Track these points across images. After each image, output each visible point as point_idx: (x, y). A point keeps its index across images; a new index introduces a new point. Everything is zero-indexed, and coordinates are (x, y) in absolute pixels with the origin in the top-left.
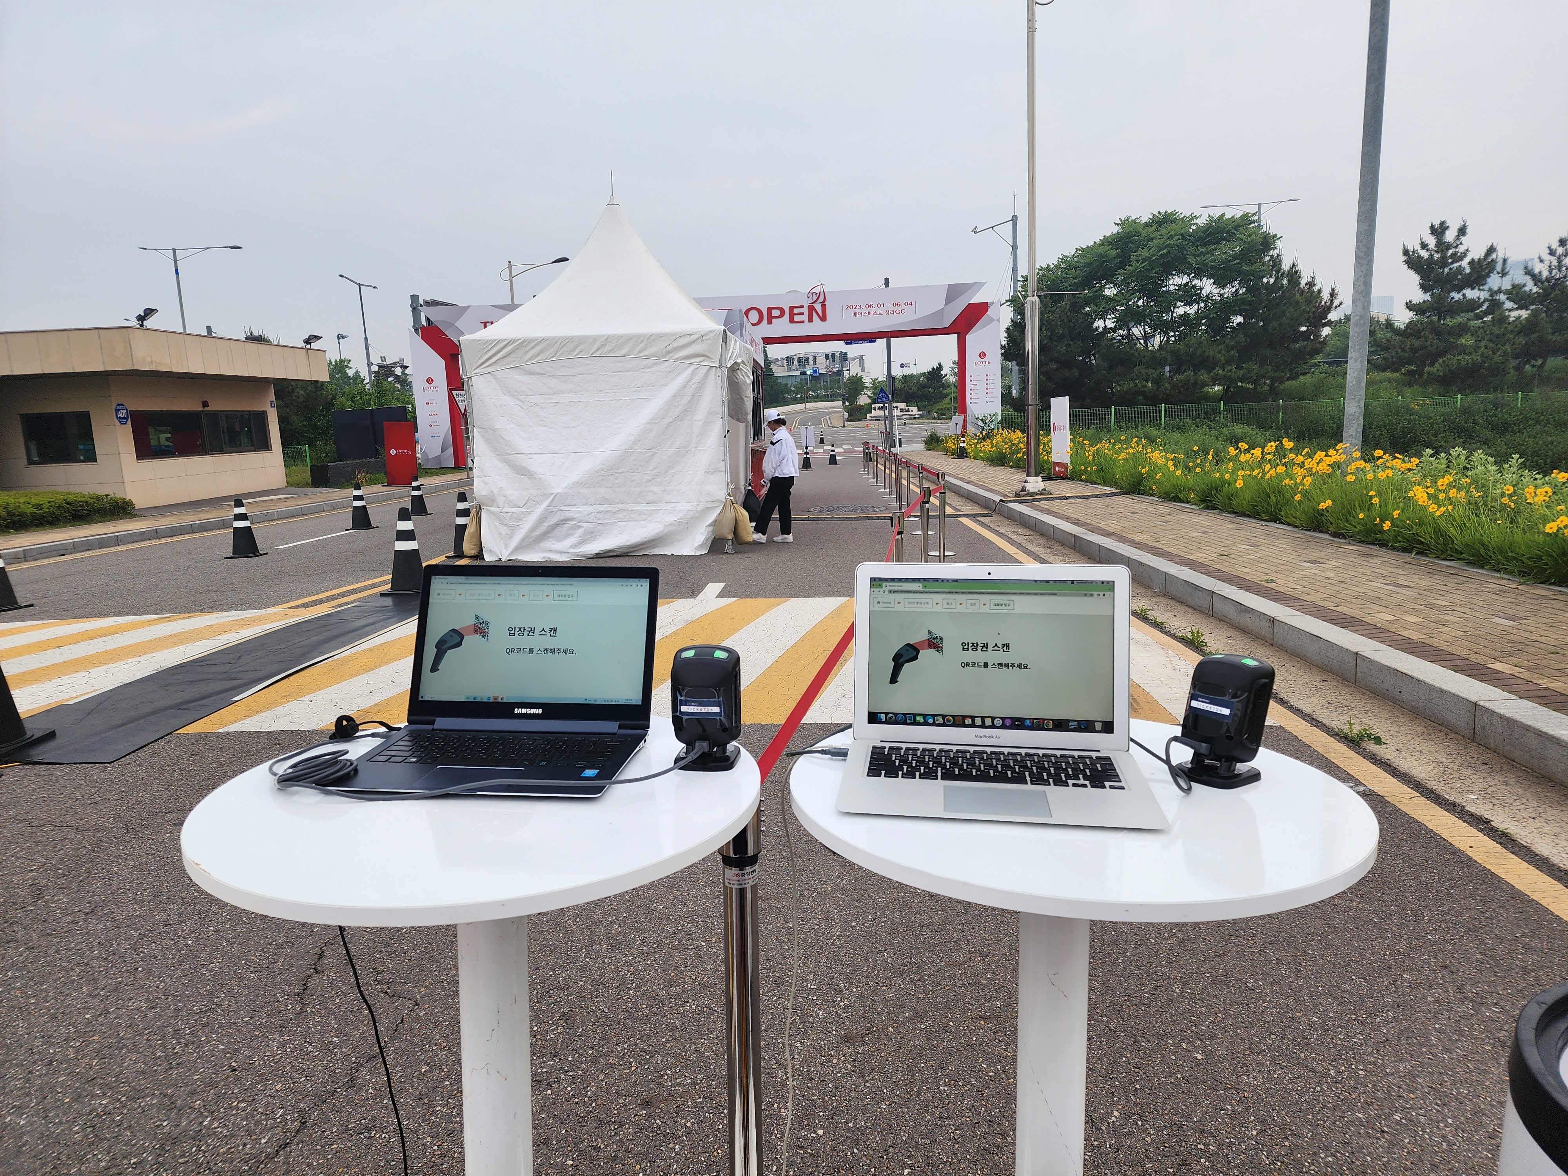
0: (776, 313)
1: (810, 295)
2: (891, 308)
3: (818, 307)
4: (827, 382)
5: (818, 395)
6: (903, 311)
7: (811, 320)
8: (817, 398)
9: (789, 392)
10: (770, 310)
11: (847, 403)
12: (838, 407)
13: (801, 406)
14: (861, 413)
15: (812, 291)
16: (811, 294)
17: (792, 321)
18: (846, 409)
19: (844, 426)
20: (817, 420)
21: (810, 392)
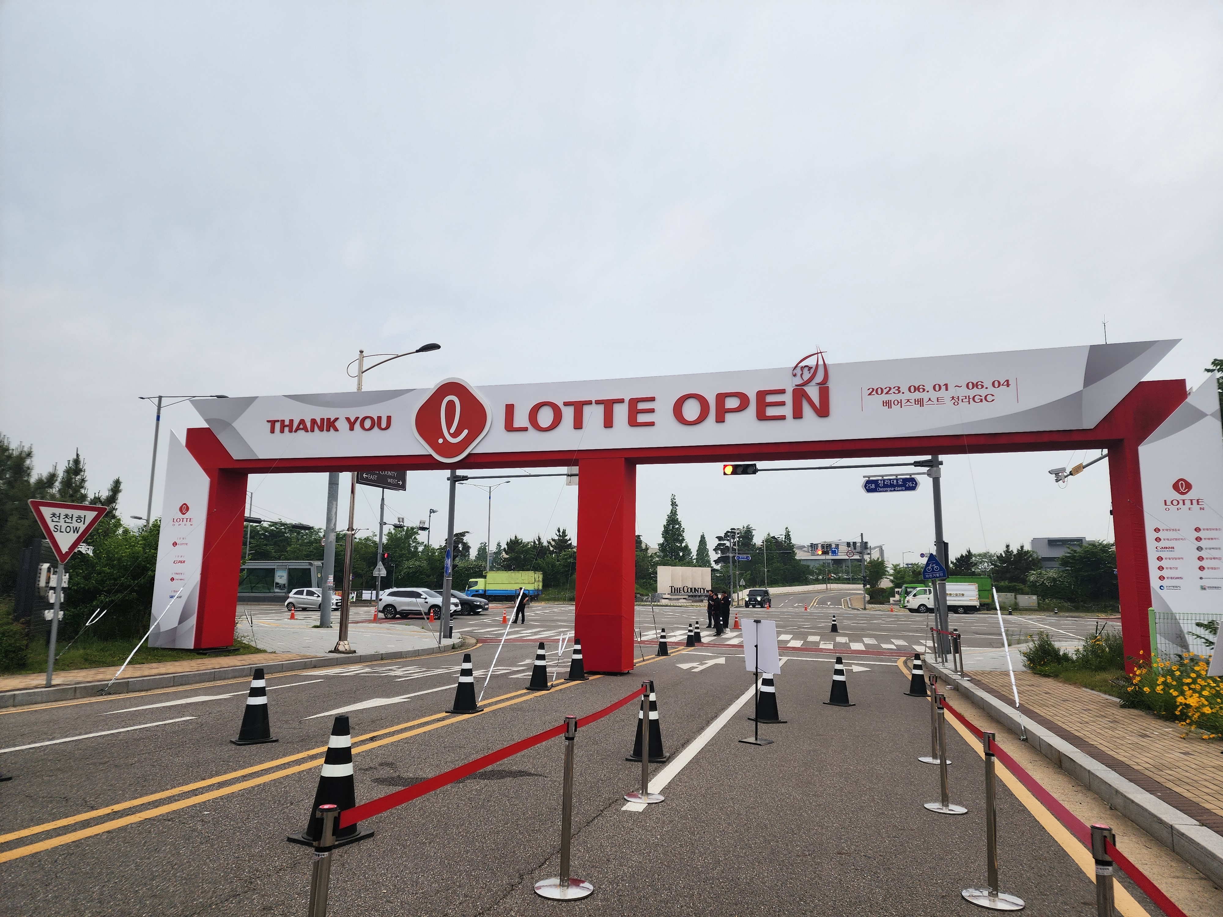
0: (732, 403)
1: (798, 371)
2: (964, 392)
3: (813, 392)
4: (848, 567)
5: (839, 578)
6: (989, 398)
7: (798, 414)
8: (839, 580)
9: (812, 573)
10: (721, 398)
11: (868, 586)
12: (859, 590)
13: (822, 587)
14: (883, 597)
15: (803, 364)
16: (798, 368)
17: (761, 416)
18: (867, 591)
19: (865, 609)
20: (837, 600)
21: (833, 575)
